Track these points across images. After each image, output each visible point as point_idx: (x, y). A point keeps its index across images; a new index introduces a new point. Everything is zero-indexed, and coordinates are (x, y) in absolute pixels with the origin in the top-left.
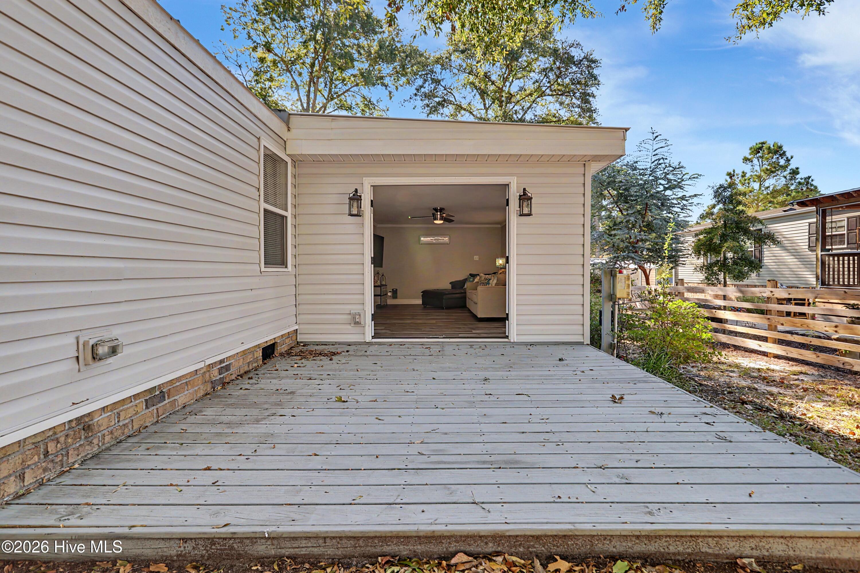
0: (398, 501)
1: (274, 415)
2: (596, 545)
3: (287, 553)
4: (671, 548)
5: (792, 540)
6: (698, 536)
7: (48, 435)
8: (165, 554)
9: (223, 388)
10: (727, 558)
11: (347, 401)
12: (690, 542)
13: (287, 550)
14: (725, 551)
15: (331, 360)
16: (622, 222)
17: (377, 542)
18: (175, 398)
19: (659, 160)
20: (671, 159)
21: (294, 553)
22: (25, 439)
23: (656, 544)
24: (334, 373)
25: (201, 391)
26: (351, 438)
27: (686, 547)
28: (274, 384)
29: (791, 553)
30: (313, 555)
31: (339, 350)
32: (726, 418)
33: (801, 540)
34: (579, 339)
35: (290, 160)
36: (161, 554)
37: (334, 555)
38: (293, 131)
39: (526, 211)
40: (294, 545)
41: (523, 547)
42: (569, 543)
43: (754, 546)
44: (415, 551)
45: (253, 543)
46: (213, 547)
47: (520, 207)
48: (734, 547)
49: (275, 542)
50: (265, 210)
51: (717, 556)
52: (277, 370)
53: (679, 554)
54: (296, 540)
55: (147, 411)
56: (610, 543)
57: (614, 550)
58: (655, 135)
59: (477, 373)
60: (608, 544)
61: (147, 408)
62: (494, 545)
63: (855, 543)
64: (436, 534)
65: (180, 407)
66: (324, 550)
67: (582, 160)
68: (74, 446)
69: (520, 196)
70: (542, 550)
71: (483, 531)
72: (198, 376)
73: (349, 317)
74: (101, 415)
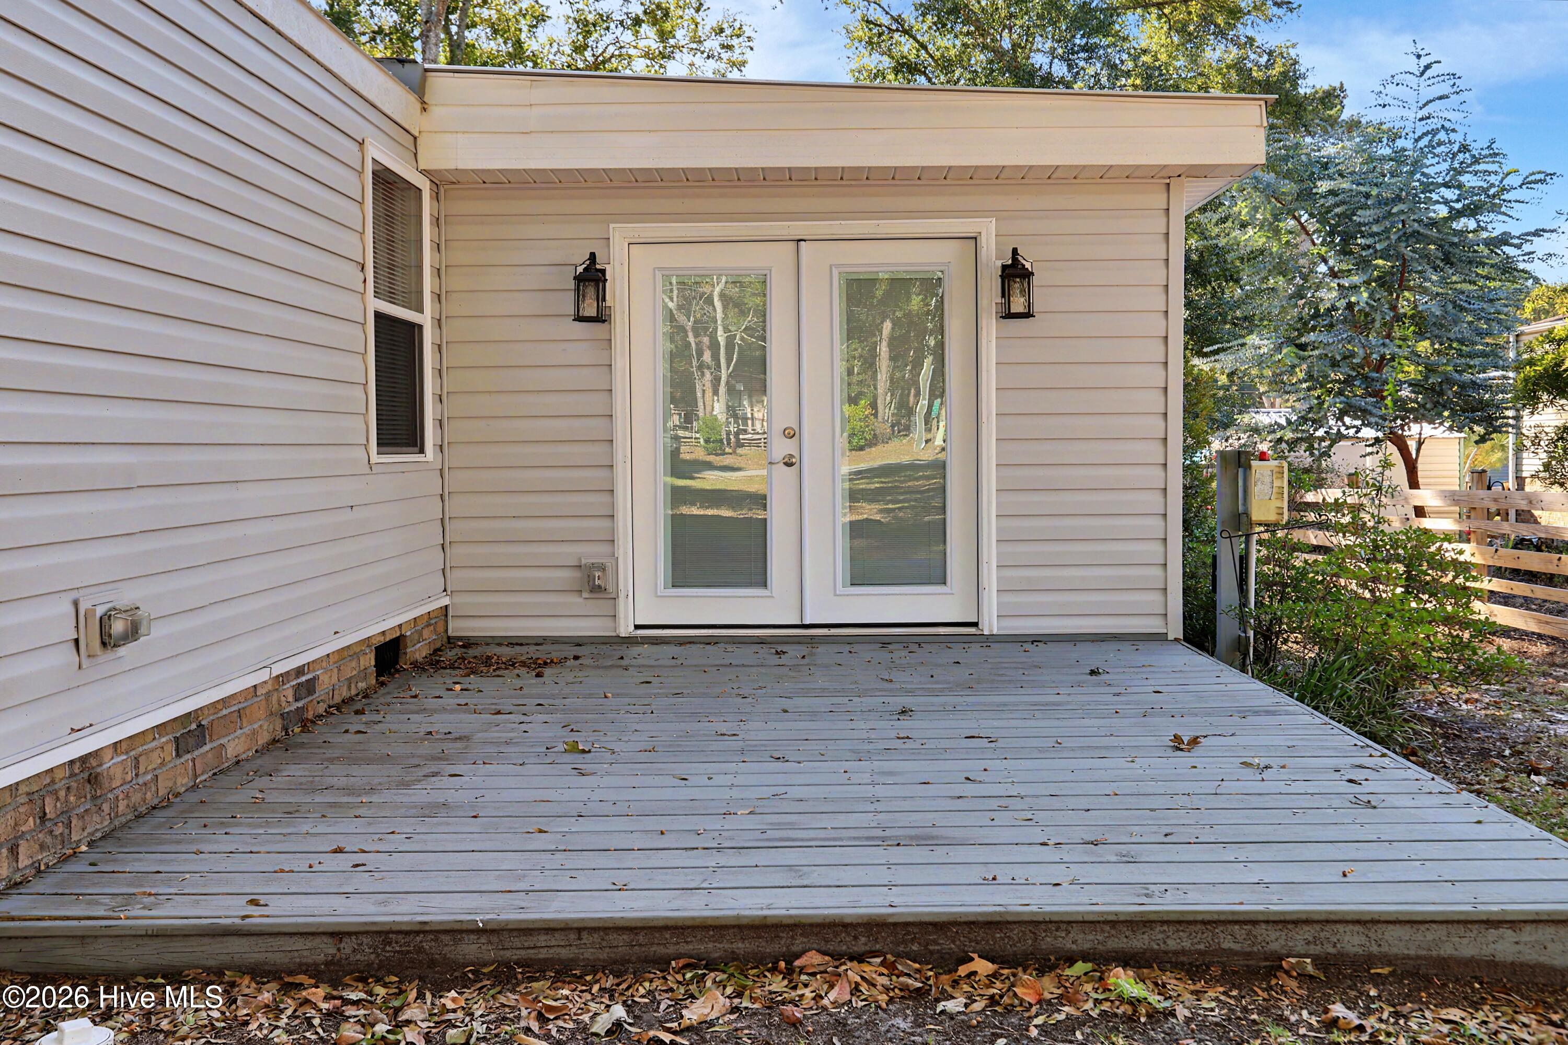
0: (705, 885)
1: (435, 774)
2: (1043, 940)
3: (515, 957)
4: (1169, 942)
5: (1375, 927)
6: (1215, 922)
7: (45, 783)
8: (304, 960)
9: (305, 729)
10: (1266, 959)
11: (589, 751)
12: (1203, 933)
13: (514, 951)
14: (1262, 947)
15: (539, 675)
16: (1334, 308)
17: (668, 936)
18: (222, 741)
19: (1434, 132)
20: (1466, 129)
21: (526, 957)
22: (17, 784)
23: (1145, 937)
24: (551, 701)
25: (265, 733)
26: (607, 808)
27: (1195, 941)
28: (419, 723)
29: (1374, 949)
30: (559, 960)
31: (555, 656)
32: (1402, 774)
33: (1391, 927)
34: (1154, 625)
35: (428, 182)
36: (298, 960)
37: (595, 960)
38: (436, 111)
39: (1018, 305)
40: (526, 944)
41: (919, 944)
42: (998, 935)
43: (1311, 939)
44: (733, 952)
45: (456, 942)
46: (388, 948)
47: (1003, 296)
48: (1277, 940)
49: (494, 939)
50: (379, 316)
51: (1248, 955)
52: (416, 697)
53: (1183, 952)
54: (531, 935)
55: (178, 762)
56: (1067, 935)
57: (1074, 947)
58: (1424, 61)
59: (886, 700)
60: (1063, 938)
61: (178, 755)
62: (869, 941)
63: (1483, 931)
64: (769, 922)
65: (230, 763)
66: (576, 951)
67: (1161, 175)
68: (78, 811)
69: (1004, 267)
70: (951, 949)
71: (850, 915)
72: (259, 699)
73: (577, 574)
74: (112, 758)
